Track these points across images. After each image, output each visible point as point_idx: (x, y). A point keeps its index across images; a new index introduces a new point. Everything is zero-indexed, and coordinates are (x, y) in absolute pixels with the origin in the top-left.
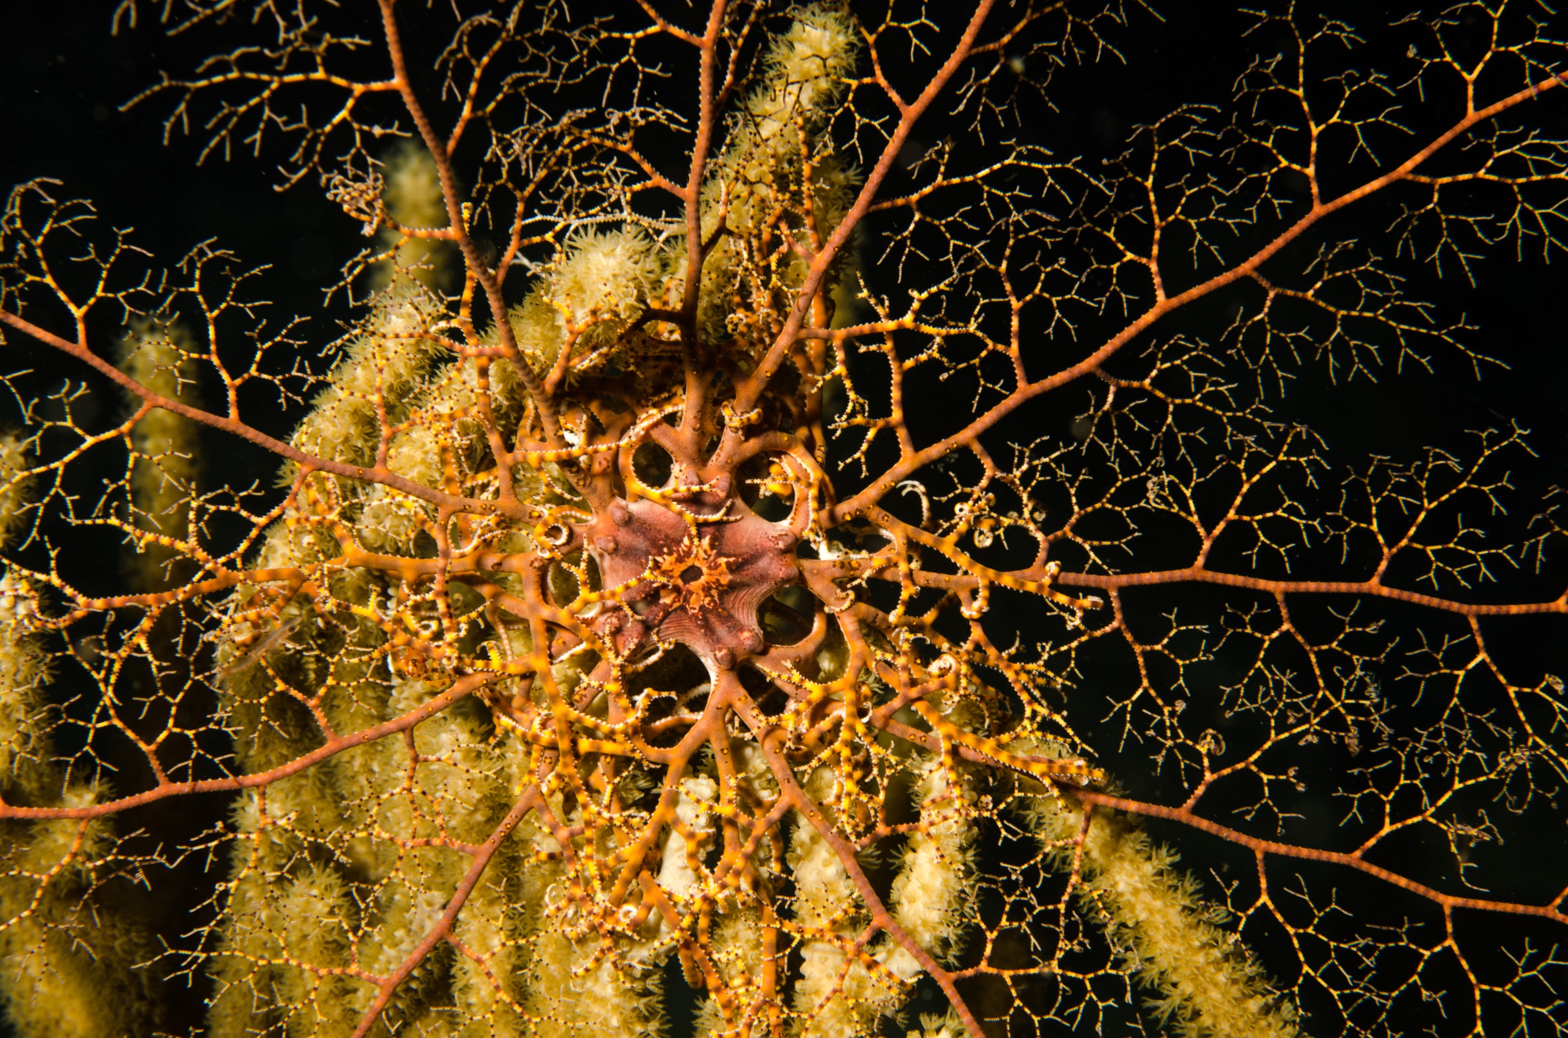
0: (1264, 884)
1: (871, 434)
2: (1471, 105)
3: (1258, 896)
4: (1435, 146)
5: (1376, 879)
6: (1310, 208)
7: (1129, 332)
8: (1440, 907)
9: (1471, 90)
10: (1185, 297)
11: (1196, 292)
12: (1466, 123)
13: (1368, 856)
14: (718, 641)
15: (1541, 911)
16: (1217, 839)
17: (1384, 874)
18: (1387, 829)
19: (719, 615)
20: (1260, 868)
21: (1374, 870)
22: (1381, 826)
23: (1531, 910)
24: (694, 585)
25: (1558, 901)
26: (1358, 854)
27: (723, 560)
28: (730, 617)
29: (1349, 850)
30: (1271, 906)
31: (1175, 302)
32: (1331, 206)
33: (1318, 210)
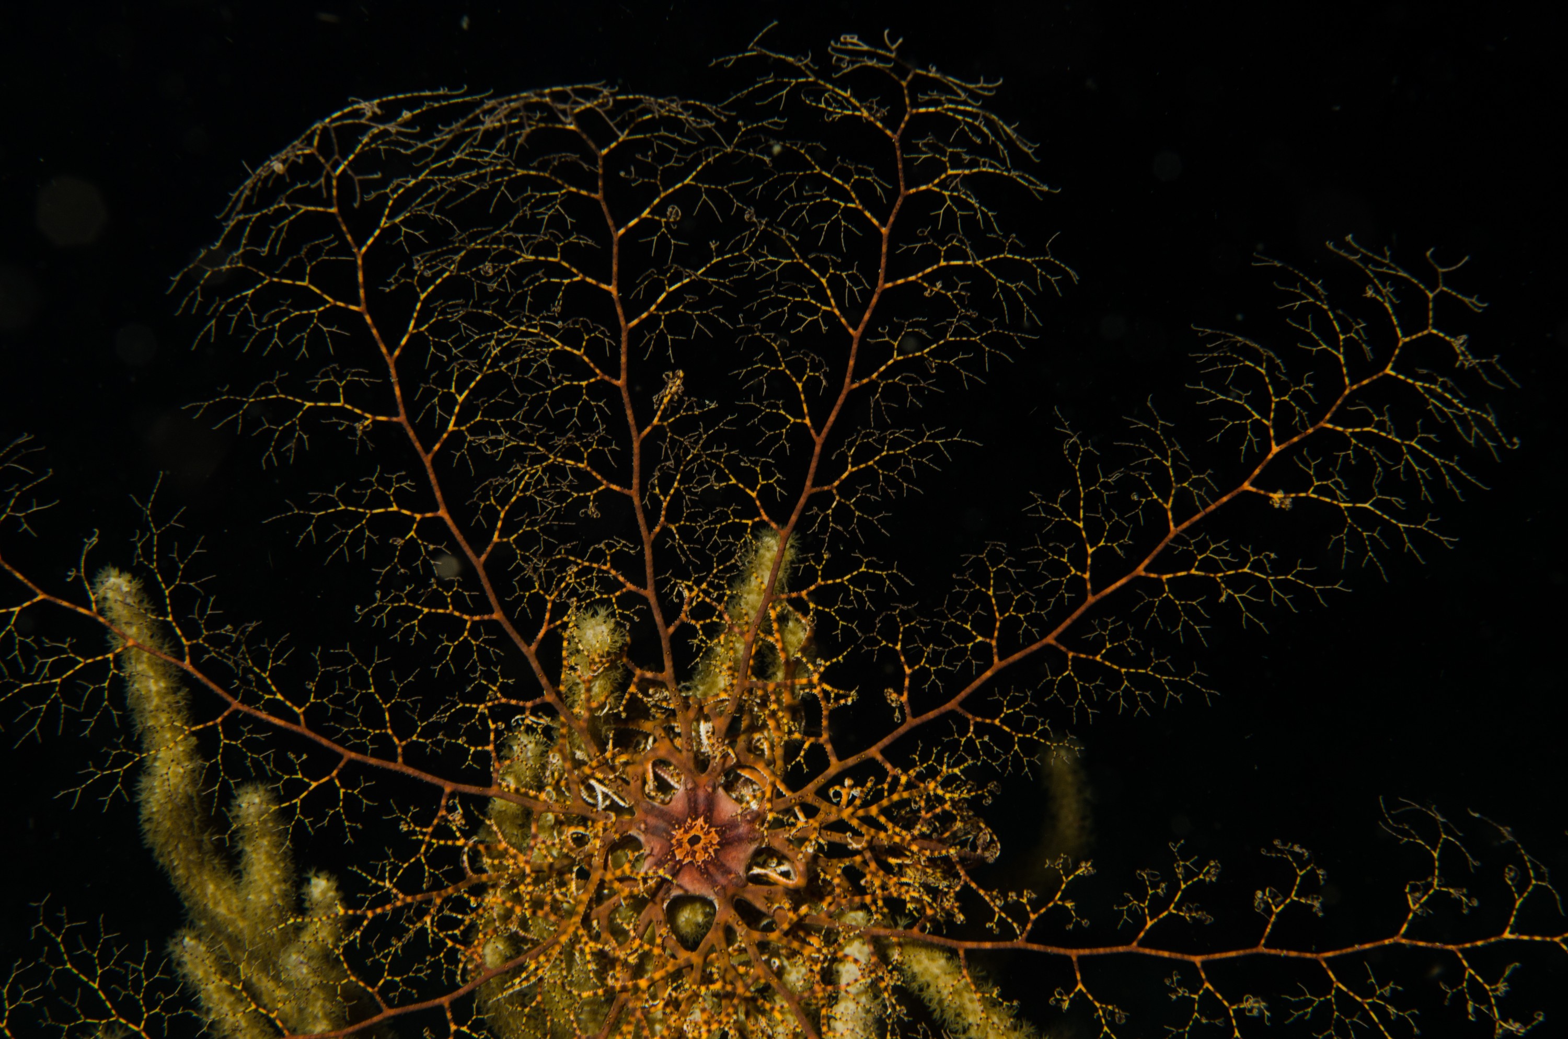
0: (1079, 977)
1: (806, 746)
2: (1172, 524)
3: (1076, 985)
4: (1155, 552)
5: (1150, 956)
6: (1085, 599)
7: (977, 683)
8: (1193, 964)
9: (1170, 515)
10: (1011, 659)
11: (1017, 656)
12: (1171, 536)
13: (1142, 944)
14: (716, 881)
15: (1254, 951)
16: (1046, 954)
17: (1153, 952)
18: (1149, 924)
19: (714, 865)
20: (1076, 967)
21: (1147, 951)
22: (1146, 923)
23: (1248, 951)
24: (698, 847)
25: (1263, 942)
26: (1135, 944)
27: (713, 829)
28: (723, 865)
29: (1129, 943)
30: (1084, 990)
31: (1004, 663)
32: (1098, 597)
33: (1091, 599)
